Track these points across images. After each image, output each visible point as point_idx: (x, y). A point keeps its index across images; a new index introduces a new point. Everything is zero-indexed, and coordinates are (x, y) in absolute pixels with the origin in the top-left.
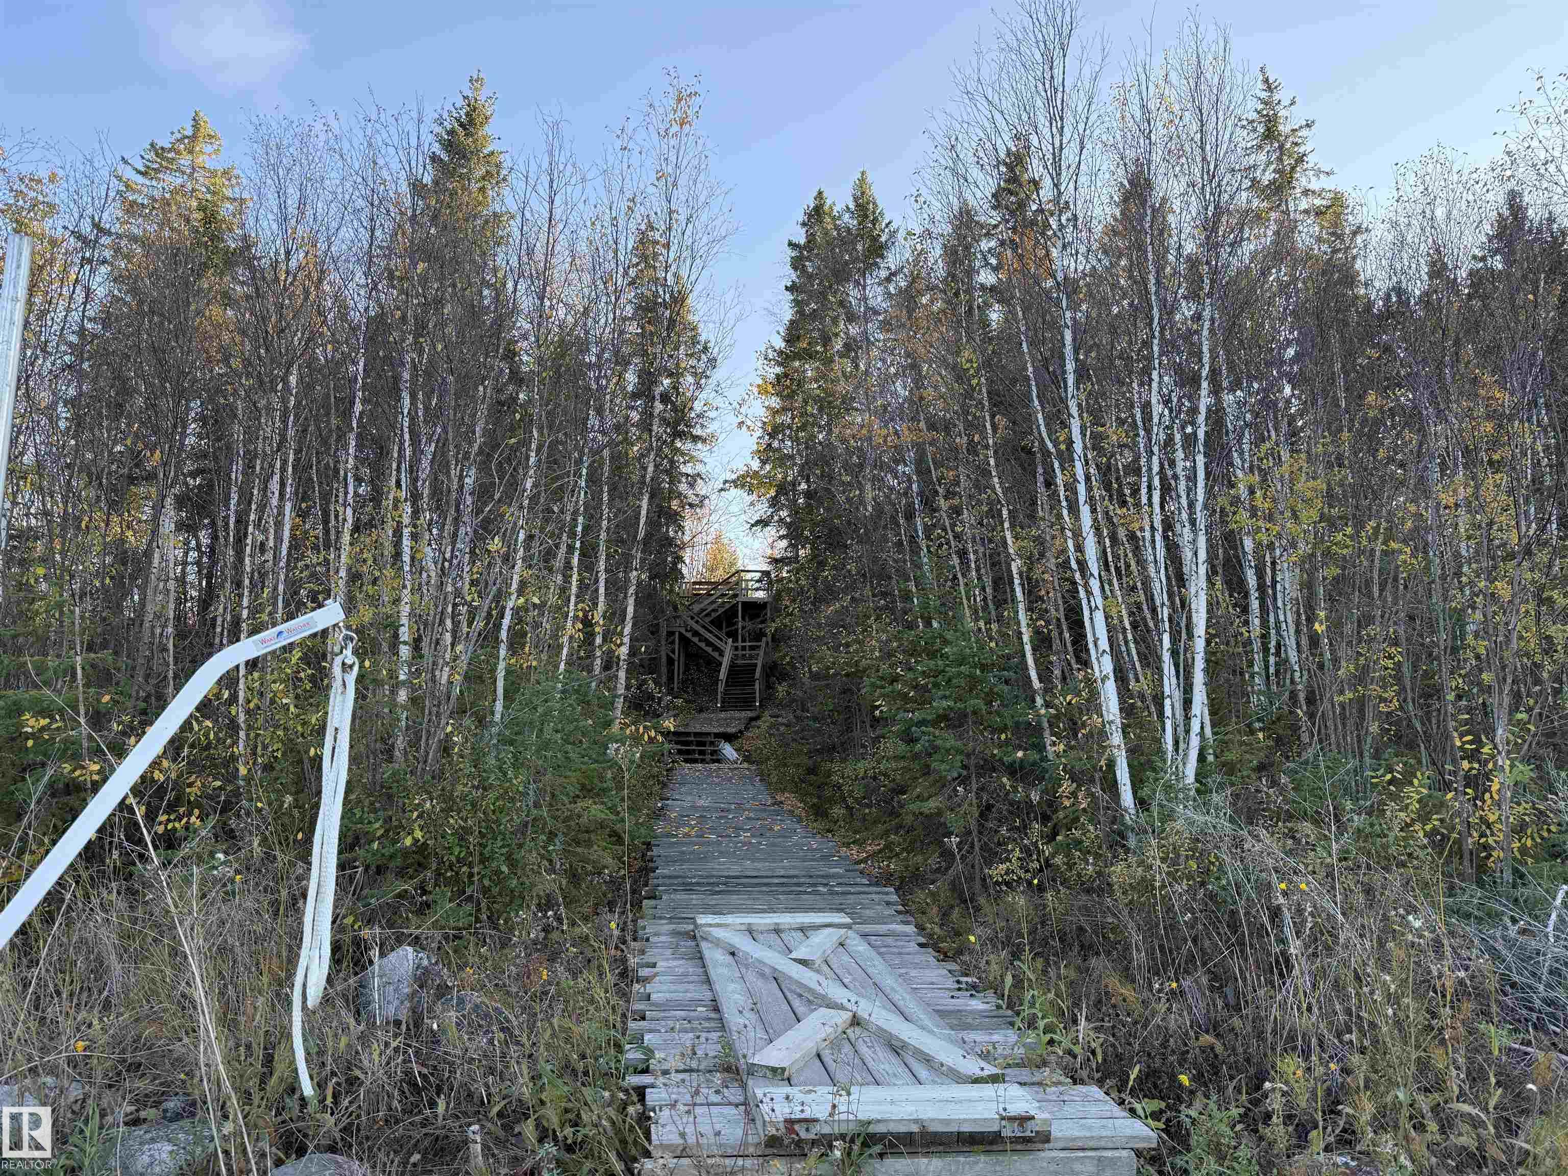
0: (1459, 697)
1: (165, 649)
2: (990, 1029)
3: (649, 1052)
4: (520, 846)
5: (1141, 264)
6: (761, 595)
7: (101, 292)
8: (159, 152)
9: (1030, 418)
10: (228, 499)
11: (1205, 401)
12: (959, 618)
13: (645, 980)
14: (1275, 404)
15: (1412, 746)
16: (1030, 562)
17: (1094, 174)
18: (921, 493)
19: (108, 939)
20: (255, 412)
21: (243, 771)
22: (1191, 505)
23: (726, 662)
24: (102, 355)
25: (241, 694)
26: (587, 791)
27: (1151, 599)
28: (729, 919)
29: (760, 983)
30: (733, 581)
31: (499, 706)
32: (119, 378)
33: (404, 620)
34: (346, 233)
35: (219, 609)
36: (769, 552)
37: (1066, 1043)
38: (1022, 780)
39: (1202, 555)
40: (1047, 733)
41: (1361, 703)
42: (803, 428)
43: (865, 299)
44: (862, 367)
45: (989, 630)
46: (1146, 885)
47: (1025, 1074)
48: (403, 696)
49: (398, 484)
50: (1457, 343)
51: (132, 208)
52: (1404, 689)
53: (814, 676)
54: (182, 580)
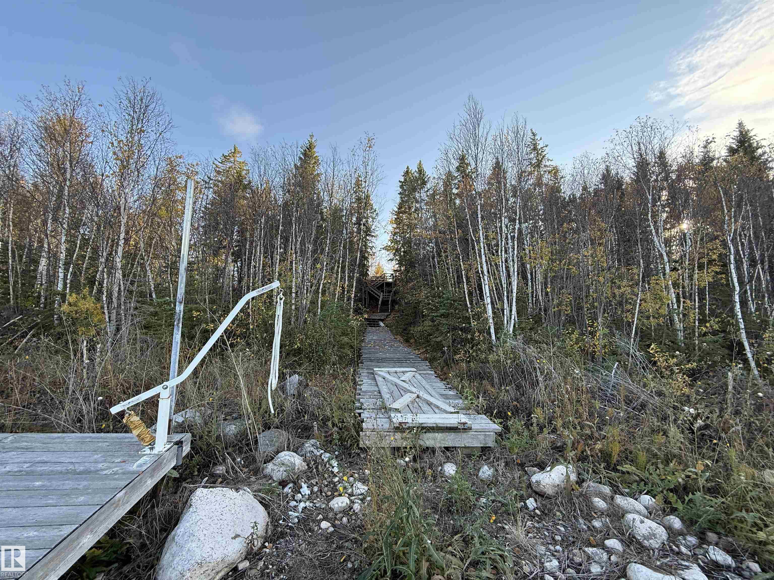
0: (588, 310)
1: (229, 294)
2: (455, 399)
3: (362, 404)
4: (326, 348)
5: (500, 188)
6: (391, 280)
7: (210, 196)
8: (225, 157)
9: (468, 230)
10: (245, 253)
11: (517, 226)
12: (448, 287)
13: (361, 385)
14: (537, 227)
15: (574, 323)
16: (467, 271)
17: (487, 161)
18: (437, 251)
19: (217, 371)
20: (253, 230)
21: (251, 327)
22: (513, 255)
23: (381, 300)
24: (211, 214)
25: (250, 307)
26: (344, 334)
27: (501, 282)
28: (383, 369)
29: (392, 386)
30: (383, 277)
31: (319, 310)
32: (216, 219)
33: (294, 287)
34: (277, 179)
35: (244, 283)
36: (393, 268)
37: (476, 403)
38: (465, 332)
39: (516, 270)
40: (471, 319)
41: (560, 311)
42: (403, 233)
43: (421, 197)
44: (420, 215)
45: (455, 290)
46: (498, 361)
47: (464, 412)
48: (293, 307)
49: (292, 249)
50: (590, 209)
51: (219, 173)
52: (572, 308)
53: (406, 303)
54: (233, 276)
